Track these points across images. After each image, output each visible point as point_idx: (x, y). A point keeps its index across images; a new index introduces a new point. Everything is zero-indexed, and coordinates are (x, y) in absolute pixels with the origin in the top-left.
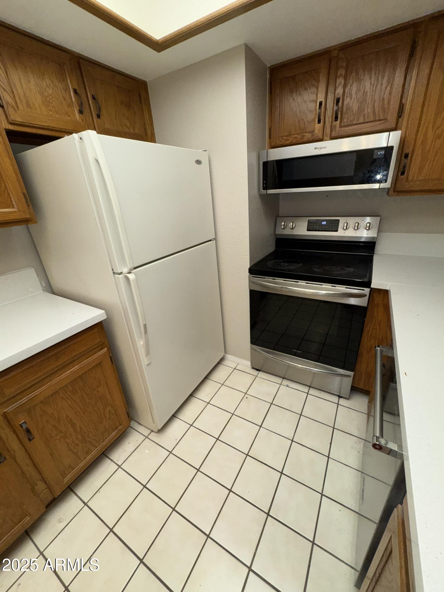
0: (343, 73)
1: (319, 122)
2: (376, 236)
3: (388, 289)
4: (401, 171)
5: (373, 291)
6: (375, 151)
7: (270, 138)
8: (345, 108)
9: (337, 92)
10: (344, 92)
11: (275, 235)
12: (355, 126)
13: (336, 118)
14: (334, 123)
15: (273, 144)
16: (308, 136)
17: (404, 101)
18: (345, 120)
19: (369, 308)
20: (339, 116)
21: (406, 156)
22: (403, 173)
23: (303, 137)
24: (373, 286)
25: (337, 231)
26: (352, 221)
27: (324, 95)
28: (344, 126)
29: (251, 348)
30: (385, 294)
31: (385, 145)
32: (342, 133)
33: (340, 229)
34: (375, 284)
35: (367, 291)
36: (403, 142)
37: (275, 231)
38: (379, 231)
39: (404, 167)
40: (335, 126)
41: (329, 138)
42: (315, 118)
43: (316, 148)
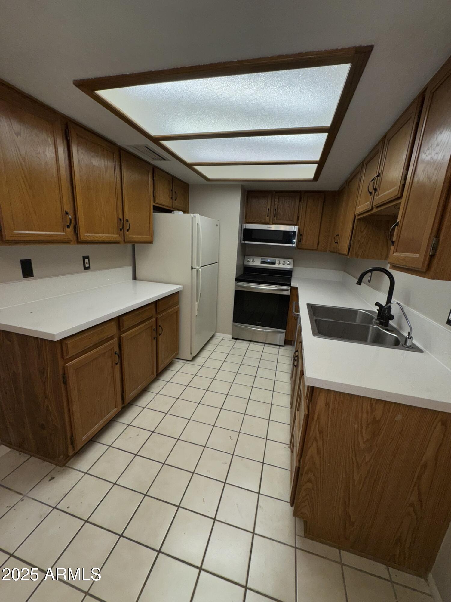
0: (277, 200)
1: (268, 216)
2: (292, 268)
3: (297, 286)
4: (299, 241)
5: (292, 287)
6: (290, 232)
7: (246, 218)
8: (278, 213)
9: (275, 206)
10: (277, 207)
11: (244, 265)
12: (282, 221)
13: (275, 216)
14: (274, 218)
15: (247, 221)
16: (263, 221)
17: (299, 215)
18: (278, 218)
19: (291, 296)
20: (276, 216)
21: (301, 235)
22: (300, 242)
23: (261, 221)
24: (292, 286)
25: (275, 265)
26: (282, 260)
27: (270, 206)
28: (278, 220)
29: (233, 325)
30: (296, 289)
31: (293, 230)
32: (277, 222)
33: (276, 264)
34: (293, 284)
35: (289, 288)
36: (299, 230)
37: (244, 263)
38: (293, 266)
39: (301, 239)
40: (274, 219)
41: (272, 223)
42: (266, 214)
43: (267, 227)
